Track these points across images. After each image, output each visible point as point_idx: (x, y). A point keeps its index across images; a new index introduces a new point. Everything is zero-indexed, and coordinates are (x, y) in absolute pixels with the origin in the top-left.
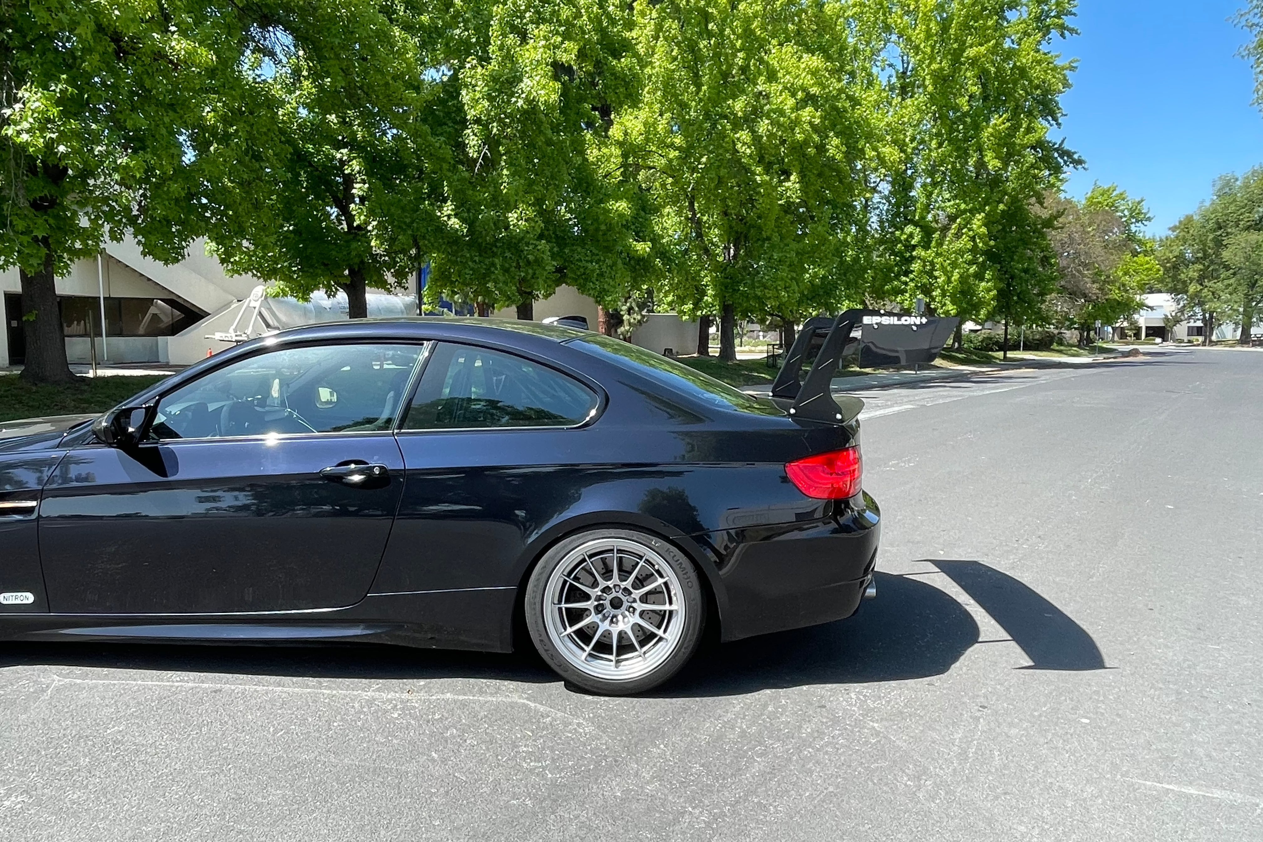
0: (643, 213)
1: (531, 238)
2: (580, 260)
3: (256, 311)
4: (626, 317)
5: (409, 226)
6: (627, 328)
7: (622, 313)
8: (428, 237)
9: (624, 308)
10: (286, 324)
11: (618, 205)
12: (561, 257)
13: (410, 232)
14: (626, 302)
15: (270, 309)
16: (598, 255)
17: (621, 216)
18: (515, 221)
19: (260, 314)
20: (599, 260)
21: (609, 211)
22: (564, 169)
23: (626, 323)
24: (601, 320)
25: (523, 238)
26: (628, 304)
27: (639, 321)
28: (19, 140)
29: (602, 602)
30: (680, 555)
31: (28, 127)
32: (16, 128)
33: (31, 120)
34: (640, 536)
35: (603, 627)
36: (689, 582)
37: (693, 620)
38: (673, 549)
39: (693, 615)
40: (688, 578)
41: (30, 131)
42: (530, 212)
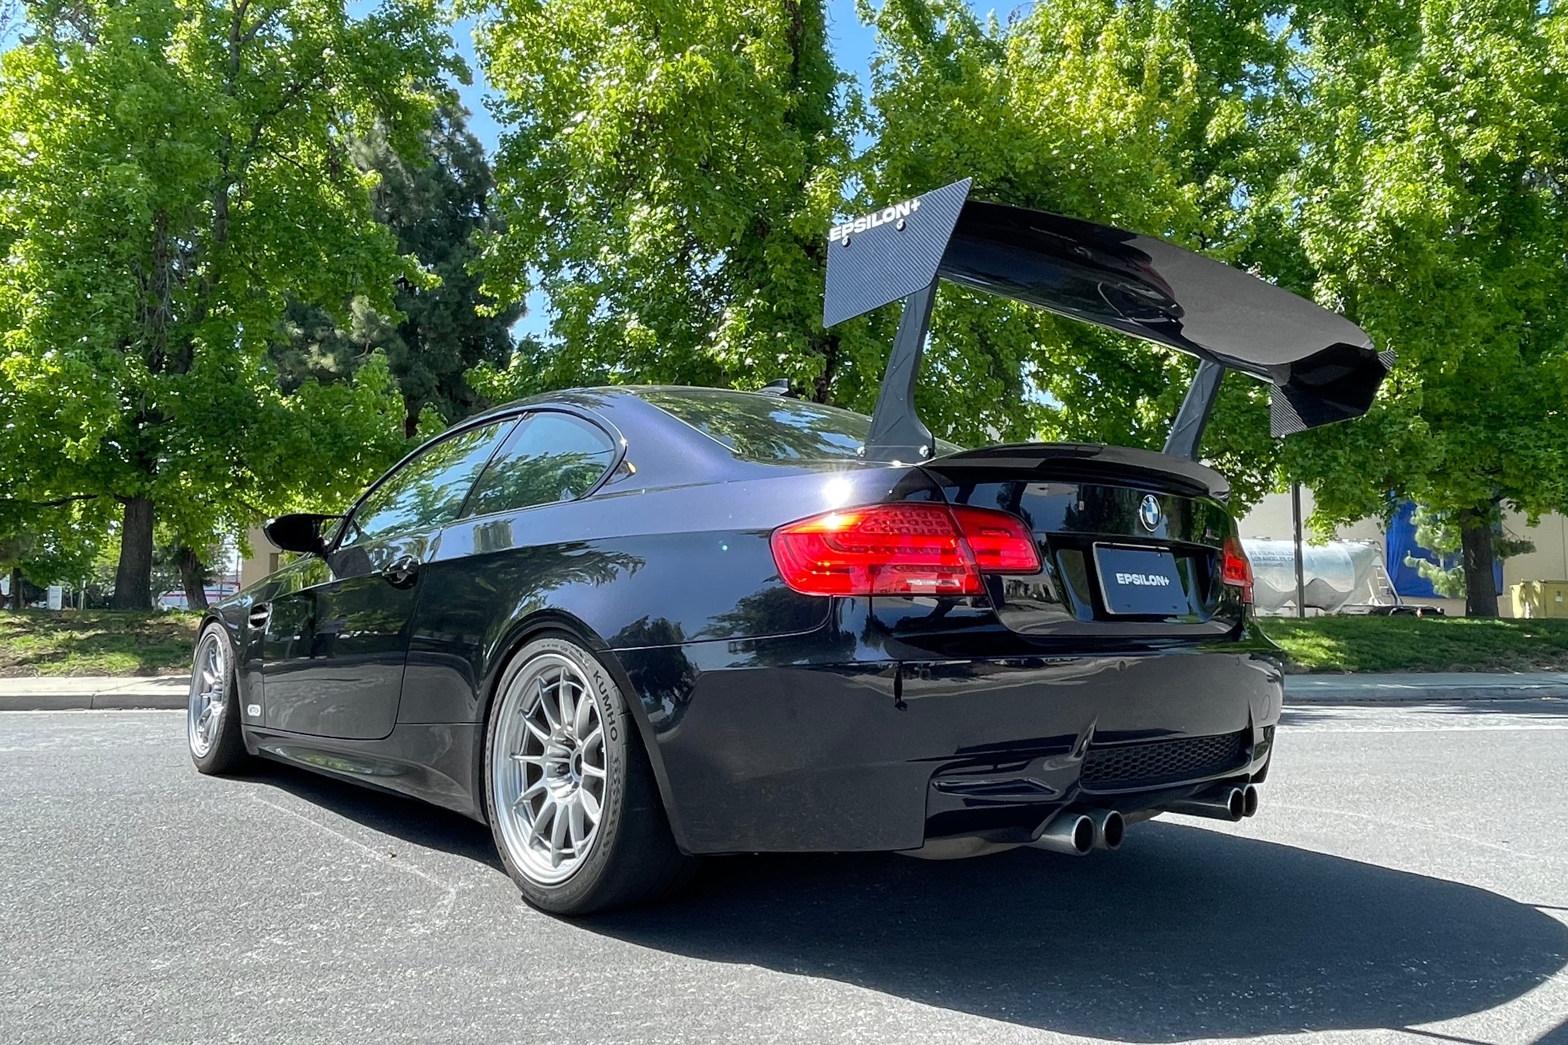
28: (718, 359)
29: (565, 760)
30: (609, 683)
31: (727, 346)
32: (717, 348)
33: (728, 339)
34: (574, 651)
35: (552, 797)
36: (613, 729)
37: (613, 797)
38: (603, 673)
39: (614, 787)
40: (613, 722)
41: (728, 351)
42: (1414, 381)
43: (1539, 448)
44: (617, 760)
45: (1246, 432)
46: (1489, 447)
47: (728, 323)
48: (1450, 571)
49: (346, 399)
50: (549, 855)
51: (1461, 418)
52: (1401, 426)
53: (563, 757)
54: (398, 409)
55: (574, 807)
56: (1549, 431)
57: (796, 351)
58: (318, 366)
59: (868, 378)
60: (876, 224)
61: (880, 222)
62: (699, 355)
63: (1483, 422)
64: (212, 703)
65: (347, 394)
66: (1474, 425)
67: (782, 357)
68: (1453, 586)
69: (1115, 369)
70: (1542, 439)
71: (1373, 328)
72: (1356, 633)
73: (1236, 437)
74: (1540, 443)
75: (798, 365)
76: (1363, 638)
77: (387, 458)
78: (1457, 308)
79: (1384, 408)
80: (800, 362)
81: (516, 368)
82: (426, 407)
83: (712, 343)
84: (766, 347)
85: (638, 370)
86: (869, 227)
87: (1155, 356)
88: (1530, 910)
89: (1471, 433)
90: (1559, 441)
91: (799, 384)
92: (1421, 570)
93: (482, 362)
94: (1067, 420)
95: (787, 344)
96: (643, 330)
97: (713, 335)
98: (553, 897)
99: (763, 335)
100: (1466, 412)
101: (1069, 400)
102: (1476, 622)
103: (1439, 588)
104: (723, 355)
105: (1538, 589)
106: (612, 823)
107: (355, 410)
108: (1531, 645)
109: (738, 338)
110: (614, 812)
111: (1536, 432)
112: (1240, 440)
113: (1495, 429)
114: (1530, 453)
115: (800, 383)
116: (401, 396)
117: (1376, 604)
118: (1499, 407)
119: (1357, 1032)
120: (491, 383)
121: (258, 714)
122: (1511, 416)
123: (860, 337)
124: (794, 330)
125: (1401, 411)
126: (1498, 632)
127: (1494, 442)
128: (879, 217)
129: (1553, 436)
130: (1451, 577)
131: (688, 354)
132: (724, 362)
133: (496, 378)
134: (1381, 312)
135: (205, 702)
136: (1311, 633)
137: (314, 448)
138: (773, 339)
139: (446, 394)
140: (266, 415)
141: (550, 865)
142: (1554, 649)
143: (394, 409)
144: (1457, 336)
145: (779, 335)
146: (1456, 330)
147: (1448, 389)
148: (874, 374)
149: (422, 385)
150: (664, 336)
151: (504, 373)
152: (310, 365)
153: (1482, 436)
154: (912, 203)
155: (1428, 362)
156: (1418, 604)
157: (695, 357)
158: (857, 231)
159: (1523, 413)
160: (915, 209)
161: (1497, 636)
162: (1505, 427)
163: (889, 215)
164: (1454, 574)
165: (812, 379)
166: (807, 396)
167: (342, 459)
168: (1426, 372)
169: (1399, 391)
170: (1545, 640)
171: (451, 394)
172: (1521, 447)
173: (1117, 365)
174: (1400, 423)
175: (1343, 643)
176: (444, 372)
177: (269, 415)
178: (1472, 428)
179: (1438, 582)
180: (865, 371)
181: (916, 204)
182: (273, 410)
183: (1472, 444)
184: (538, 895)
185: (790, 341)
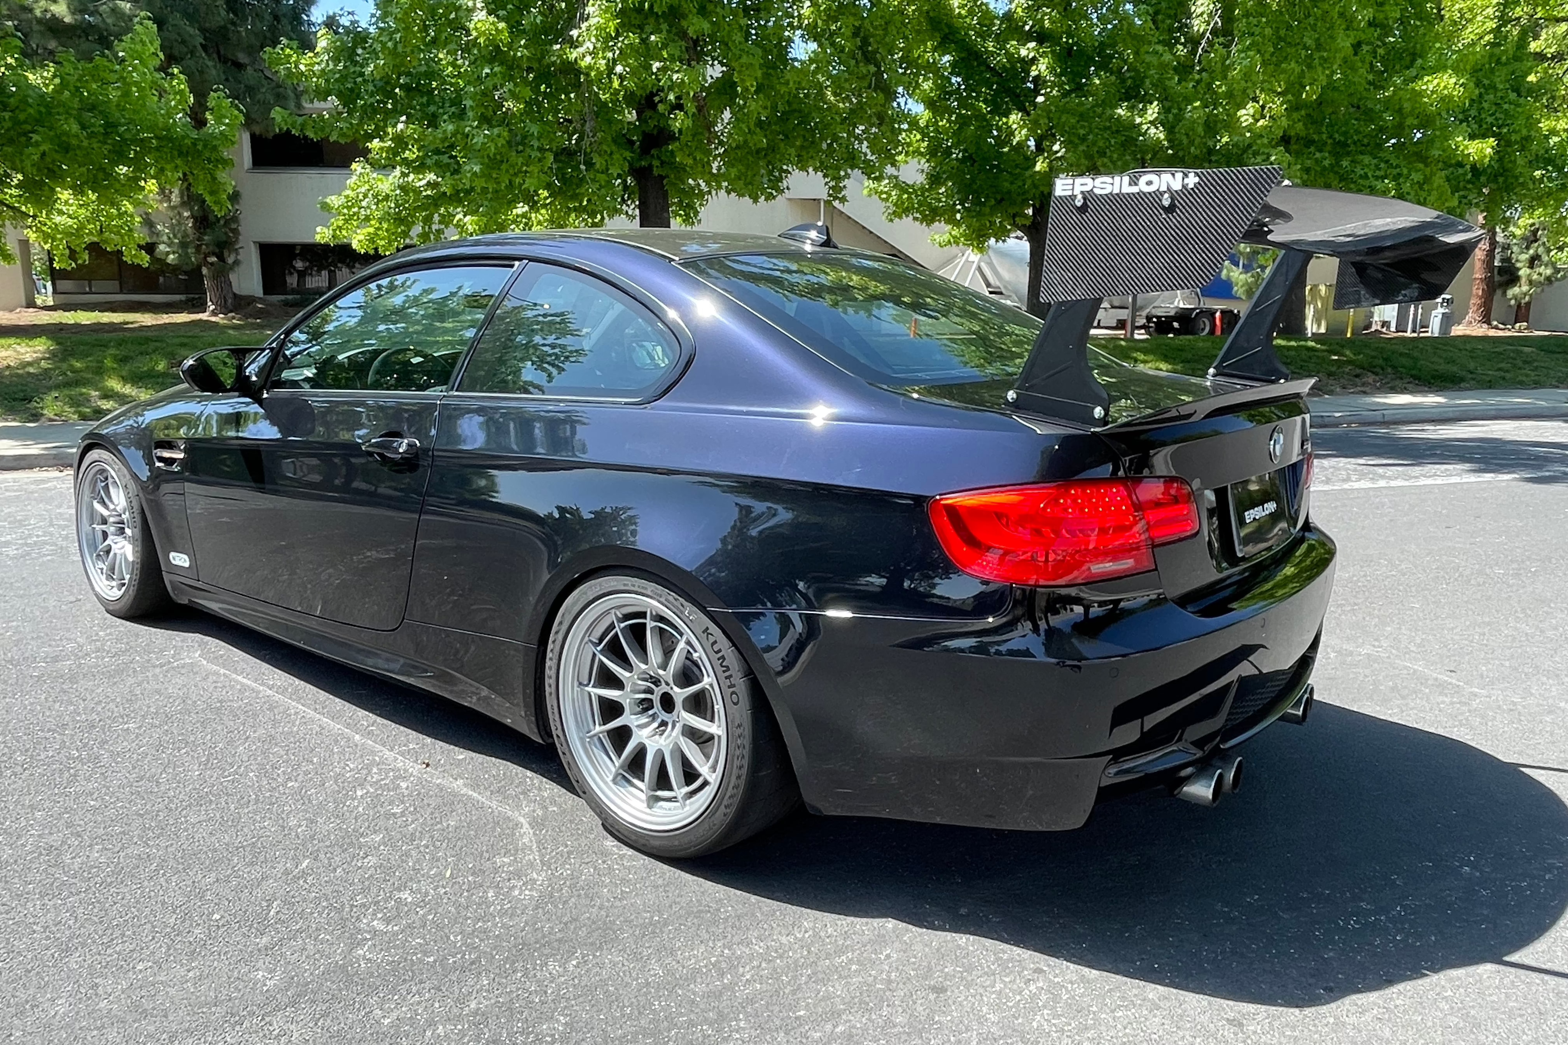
0: (1513, 96)
1: (1263, 145)
2: (1366, 177)
3: (975, 266)
4: (1524, 272)
5: (1083, 139)
6: (1525, 288)
7: (1518, 265)
8: (1108, 154)
9: (1524, 257)
10: (1008, 282)
11: (1436, 82)
12: (1336, 173)
13: (1082, 148)
14: (1528, 248)
15: (991, 265)
16: (1397, 166)
17: (1446, 100)
18: (1251, 120)
19: (979, 269)
20: (1400, 175)
21: (1421, 94)
22: (1340, 34)
23: (1523, 280)
24: (1478, 276)
25: (1250, 146)
26: (1531, 252)
27: (1548, 279)
28: (583, 64)
29: (649, 696)
30: (723, 643)
31: (591, 48)
32: (581, 50)
33: (593, 40)
34: (671, 598)
35: (640, 737)
36: (733, 693)
37: (737, 763)
38: (714, 628)
39: (738, 752)
40: (731, 686)
41: (593, 53)
42: (1277, 106)
43: (1377, 178)
44: (739, 726)
45: (1115, 156)
46: (1331, 175)
47: (593, 21)
48: (1249, 274)
49: (113, 77)
50: (643, 796)
51: (1309, 143)
52: (1264, 157)
53: (645, 692)
54: (181, 92)
55: (672, 752)
56: (1387, 162)
57: (672, 58)
58: (49, 16)
59: (746, 90)
60: (1127, 189)
61: (1134, 189)
62: (560, 56)
63: (1329, 148)
64: (110, 537)
65: (112, 71)
66: (1321, 151)
67: (656, 65)
68: (1251, 289)
69: (982, 72)
70: (1380, 169)
71: (1248, 49)
72: (1190, 356)
73: (1105, 160)
74: (1378, 173)
75: (675, 77)
76: (1195, 361)
77: (176, 153)
78: (1328, 29)
79: (1248, 135)
80: (677, 72)
81: (327, 50)
82: (215, 91)
83: (574, 44)
84: (637, 51)
85: (488, 71)
86: (1116, 191)
87: (1022, 60)
88: (1513, 769)
89: (1317, 160)
90: (1395, 172)
91: (676, 98)
92: (1225, 272)
93: (284, 40)
94: (927, 126)
95: (661, 49)
96: (493, 23)
97: (575, 33)
98: (657, 843)
99: (633, 38)
100: (1316, 137)
101: (930, 104)
102: (1293, 343)
103: (1239, 290)
104: (588, 59)
105: (1323, 293)
106: (736, 787)
107: (127, 94)
108: (1339, 367)
109: (607, 40)
110: (739, 777)
111: (1375, 161)
112: (1109, 164)
113: (1337, 156)
114: (1366, 183)
115: (678, 98)
116: (182, 76)
117: (1182, 306)
118: (1345, 134)
119: (1471, 969)
120: (296, 67)
121: (187, 565)
122: (1355, 143)
123: (740, 43)
124: (669, 32)
125: (1265, 141)
126: (1312, 354)
127: (1336, 169)
128: (1134, 182)
129: (1391, 166)
130: (1250, 280)
131: (545, 53)
132: (590, 68)
133: (303, 61)
134: (1257, 30)
135: (100, 536)
136: (1151, 357)
137: (85, 143)
138: (644, 41)
139: (215, 56)
140: (20, 101)
141: (643, 806)
142: (1358, 371)
143: (176, 93)
144: (1325, 60)
145: (653, 38)
146: (1325, 54)
147: (1303, 112)
148: (752, 86)
149: (183, 42)
150: (515, 28)
151: (311, 54)
152: (38, 13)
153: (1326, 163)
154: (1186, 175)
155: (1294, 88)
156: (1218, 306)
157: (554, 59)
158: (1097, 191)
159: (1366, 141)
160: (1191, 186)
161: (1310, 358)
162: (1348, 154)
163: (1149, 183)
164: (1253, 276)
165: (692, 94)
166: (686, 113)
167: (120, 157)
168: (1290, 97)
169: (1263, 117)
170: (1350, 362)
171: (218, 53)
172: (1361, 177)
173: (983, 68)
174: (1263, 153)
175: (1179, 367)
176: (207, 25)
177: (24, 101)
178: (1318, 155)
179: (1237, 285)
180: (743, 80)
181: (1192, 180)
182: (29, 96)
183: (1316, 171)
184: (634, 838)
185: (665, 46)
